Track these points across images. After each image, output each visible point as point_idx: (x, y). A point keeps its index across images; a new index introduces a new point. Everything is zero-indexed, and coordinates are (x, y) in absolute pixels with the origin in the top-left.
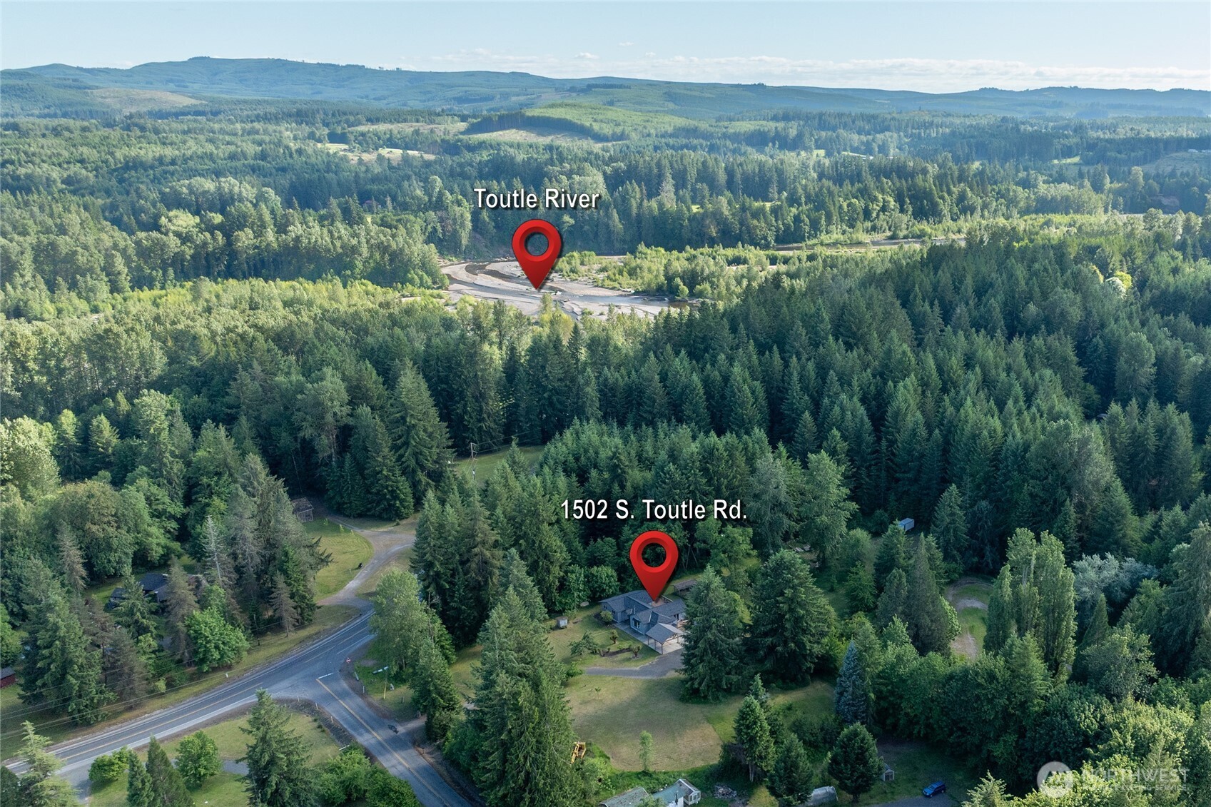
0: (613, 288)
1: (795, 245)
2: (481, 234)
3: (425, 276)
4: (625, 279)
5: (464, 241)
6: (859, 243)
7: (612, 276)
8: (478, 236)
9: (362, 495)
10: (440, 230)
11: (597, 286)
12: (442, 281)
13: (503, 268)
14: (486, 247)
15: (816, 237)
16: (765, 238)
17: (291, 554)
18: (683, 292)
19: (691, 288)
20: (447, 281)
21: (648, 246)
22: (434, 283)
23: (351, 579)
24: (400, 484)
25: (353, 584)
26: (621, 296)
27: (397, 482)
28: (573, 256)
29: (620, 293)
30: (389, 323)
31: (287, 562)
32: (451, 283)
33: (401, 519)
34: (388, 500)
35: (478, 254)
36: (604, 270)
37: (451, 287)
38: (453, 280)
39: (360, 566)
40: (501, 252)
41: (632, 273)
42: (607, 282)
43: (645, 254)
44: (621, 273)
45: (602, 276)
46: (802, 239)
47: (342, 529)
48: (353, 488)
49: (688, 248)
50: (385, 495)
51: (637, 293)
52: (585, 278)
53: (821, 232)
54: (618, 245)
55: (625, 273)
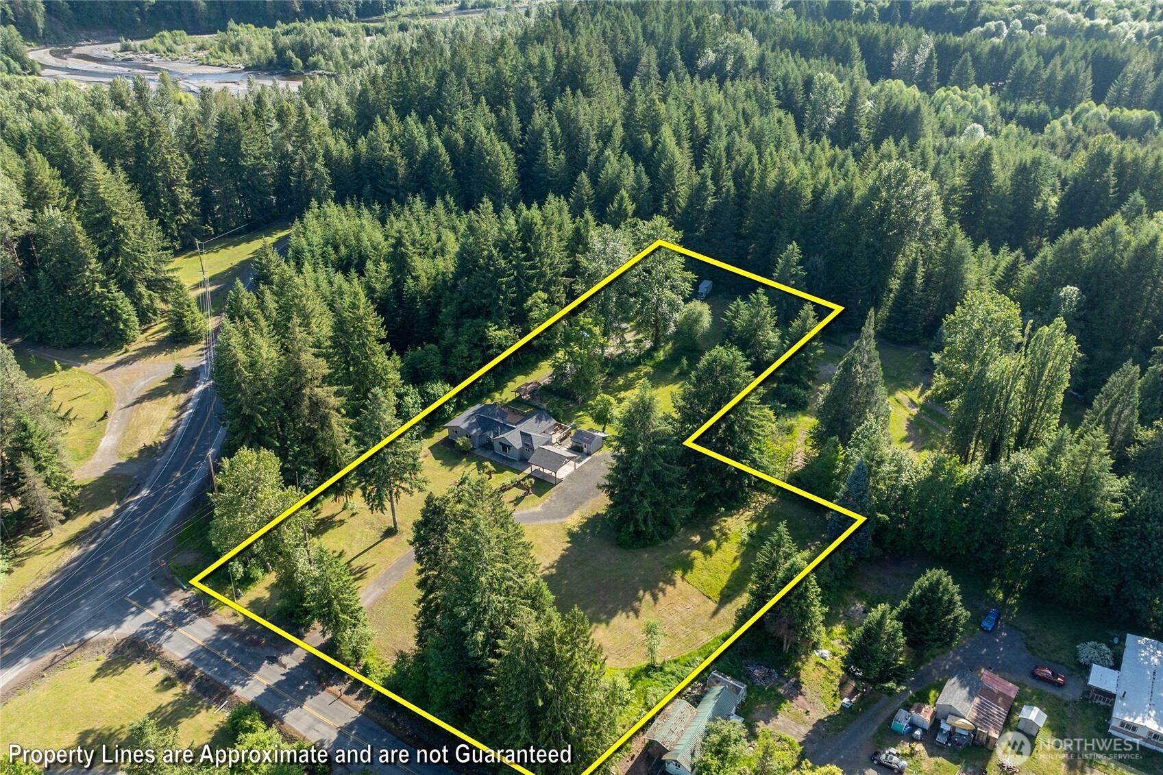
0: (221, 65)
1: (375, 18)
2: (56, 17)
3: (12, 61)
4: (228, 56)
5: (40, 25)
6: (434, 14)
7: (214, 53)
8: (53, 19)
9: (71, 320)
10: (10, 12)
11: (203, 64)
12: (32, 66)
13: (91, 51)
14: (65, 30)
15: (393, 9)
16: (347, 12)
17: (31, 425)
18: (297, 64)
19: (305, 60)
20: (38, 67)
21: (238, 23)
22: (24, 69)
23: (102, 434)
24: (119, 302)
25: (108, 442)
26: (233, 72)
27: (114, 299)
28: (163, 36)
29: (229, 69)
30: (24, 105)
31: (30, 437)
32: (43, 69)
33: (128, 344)
34: (108, 323)
35: (58, 38)
36: (202, 48)
37: (42, 72)
38: (44, 66)
39: (105, 415)
40: (82, 35)
41: (235, 49)
42: (212, 60)
43: (237, 31)
44: (222, 50)
45: (201, 54)
46: (380, 12)
47: (58, 367)
48: (57, 312)
49: (279, 22)
50: (103, 317)
51: (247, 69)
52: (185, 57)
53: (397, 4)
54: (203, 24)
55: (227, 50)
